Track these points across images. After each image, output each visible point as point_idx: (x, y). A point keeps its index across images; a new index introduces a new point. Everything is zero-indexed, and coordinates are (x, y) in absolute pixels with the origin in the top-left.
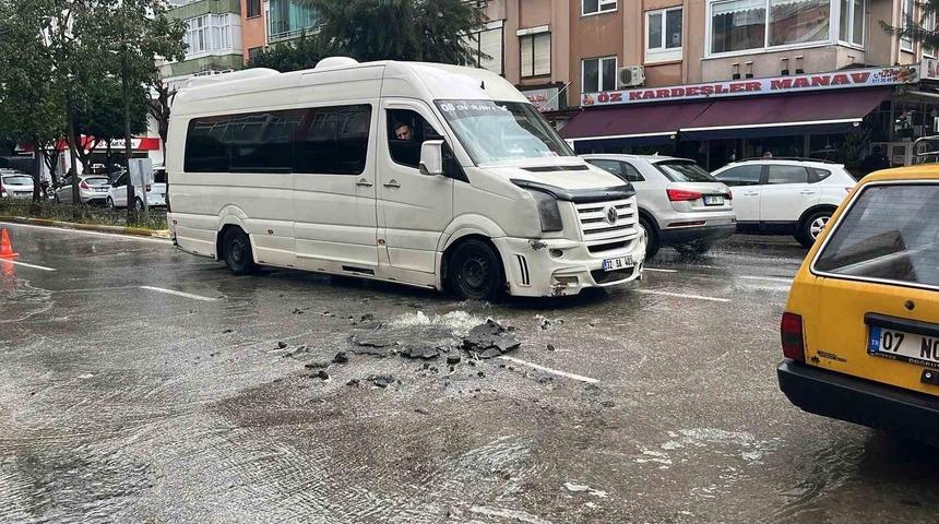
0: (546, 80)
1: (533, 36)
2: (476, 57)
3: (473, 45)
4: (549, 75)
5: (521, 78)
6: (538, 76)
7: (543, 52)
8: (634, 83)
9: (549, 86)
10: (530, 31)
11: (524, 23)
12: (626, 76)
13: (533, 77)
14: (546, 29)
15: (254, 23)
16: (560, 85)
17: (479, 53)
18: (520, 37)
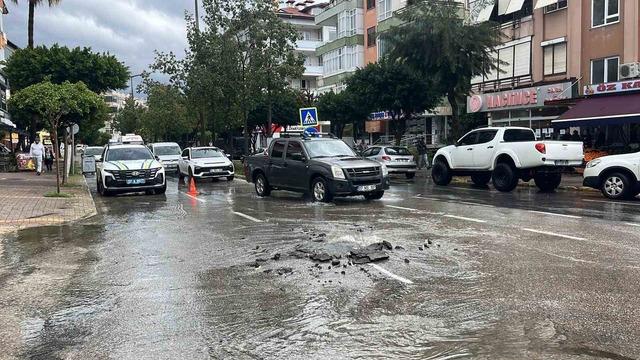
0: (563, 77)
1: (554, 45)
2: (496, 64)
3: (494, 55)
4: (565, 73)
5: (544, 76)
6: (557, 74)
7: (561, 56)
8: (631, 76)
9: (565, 80)
10: (551, 42)
11: (547, 37)
12: (625, 71)
13: (553, 75)
14: (563, 40)
15: (371, 49)
16: (573, 79)
17: (498, 60)
18: (544, 47)
